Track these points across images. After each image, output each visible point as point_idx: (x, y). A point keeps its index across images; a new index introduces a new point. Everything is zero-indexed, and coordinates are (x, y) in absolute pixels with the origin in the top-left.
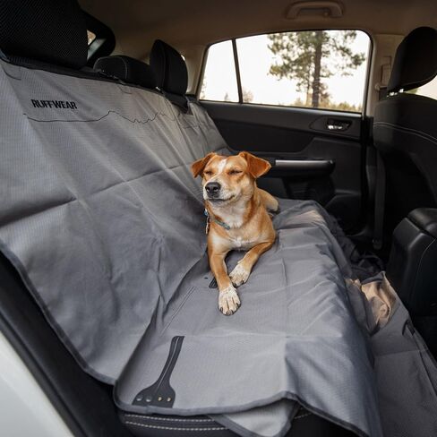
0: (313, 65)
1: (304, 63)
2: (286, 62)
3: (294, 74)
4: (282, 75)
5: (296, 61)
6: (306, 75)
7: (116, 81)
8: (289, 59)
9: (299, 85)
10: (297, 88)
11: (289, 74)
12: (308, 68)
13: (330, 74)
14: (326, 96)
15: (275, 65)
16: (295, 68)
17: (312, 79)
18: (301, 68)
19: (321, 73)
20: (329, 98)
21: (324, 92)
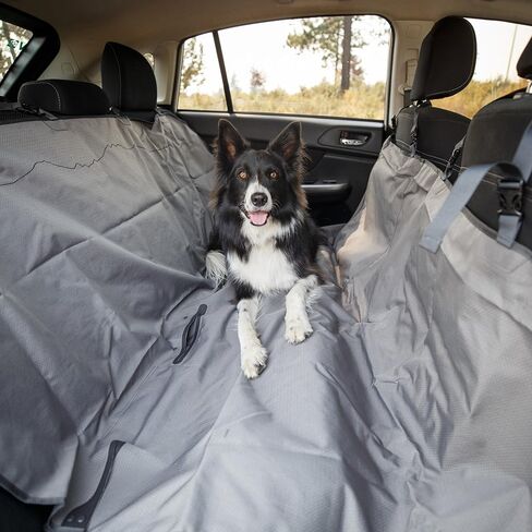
0: (342, 32)
1: (330, 29)
2: (308, 29)
3: (318, 45)
4: (302, 48)
5: (319, 28)
6: (333, 44)
7: (43, 118)
8: (311, 26)
9: (325, 58)
10: (323, 63)
11: (312, 46)
12: (336, 35)
13: (364, 44)
14: (359, 72)
15: (293, 34)
16: (318, 37)
17: (341, 50)
18: (326, 36)
19: (353, 42)
20: (364, 75)
21: (357, 68)
